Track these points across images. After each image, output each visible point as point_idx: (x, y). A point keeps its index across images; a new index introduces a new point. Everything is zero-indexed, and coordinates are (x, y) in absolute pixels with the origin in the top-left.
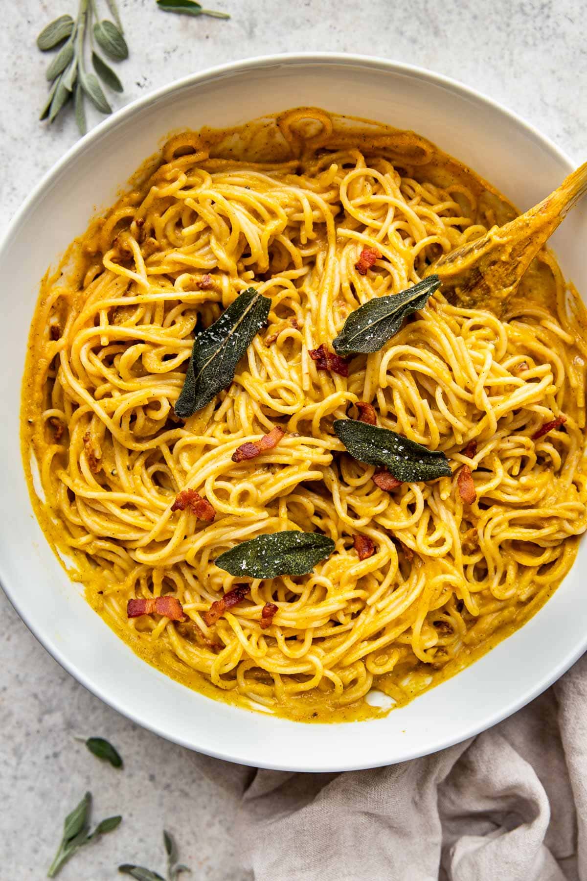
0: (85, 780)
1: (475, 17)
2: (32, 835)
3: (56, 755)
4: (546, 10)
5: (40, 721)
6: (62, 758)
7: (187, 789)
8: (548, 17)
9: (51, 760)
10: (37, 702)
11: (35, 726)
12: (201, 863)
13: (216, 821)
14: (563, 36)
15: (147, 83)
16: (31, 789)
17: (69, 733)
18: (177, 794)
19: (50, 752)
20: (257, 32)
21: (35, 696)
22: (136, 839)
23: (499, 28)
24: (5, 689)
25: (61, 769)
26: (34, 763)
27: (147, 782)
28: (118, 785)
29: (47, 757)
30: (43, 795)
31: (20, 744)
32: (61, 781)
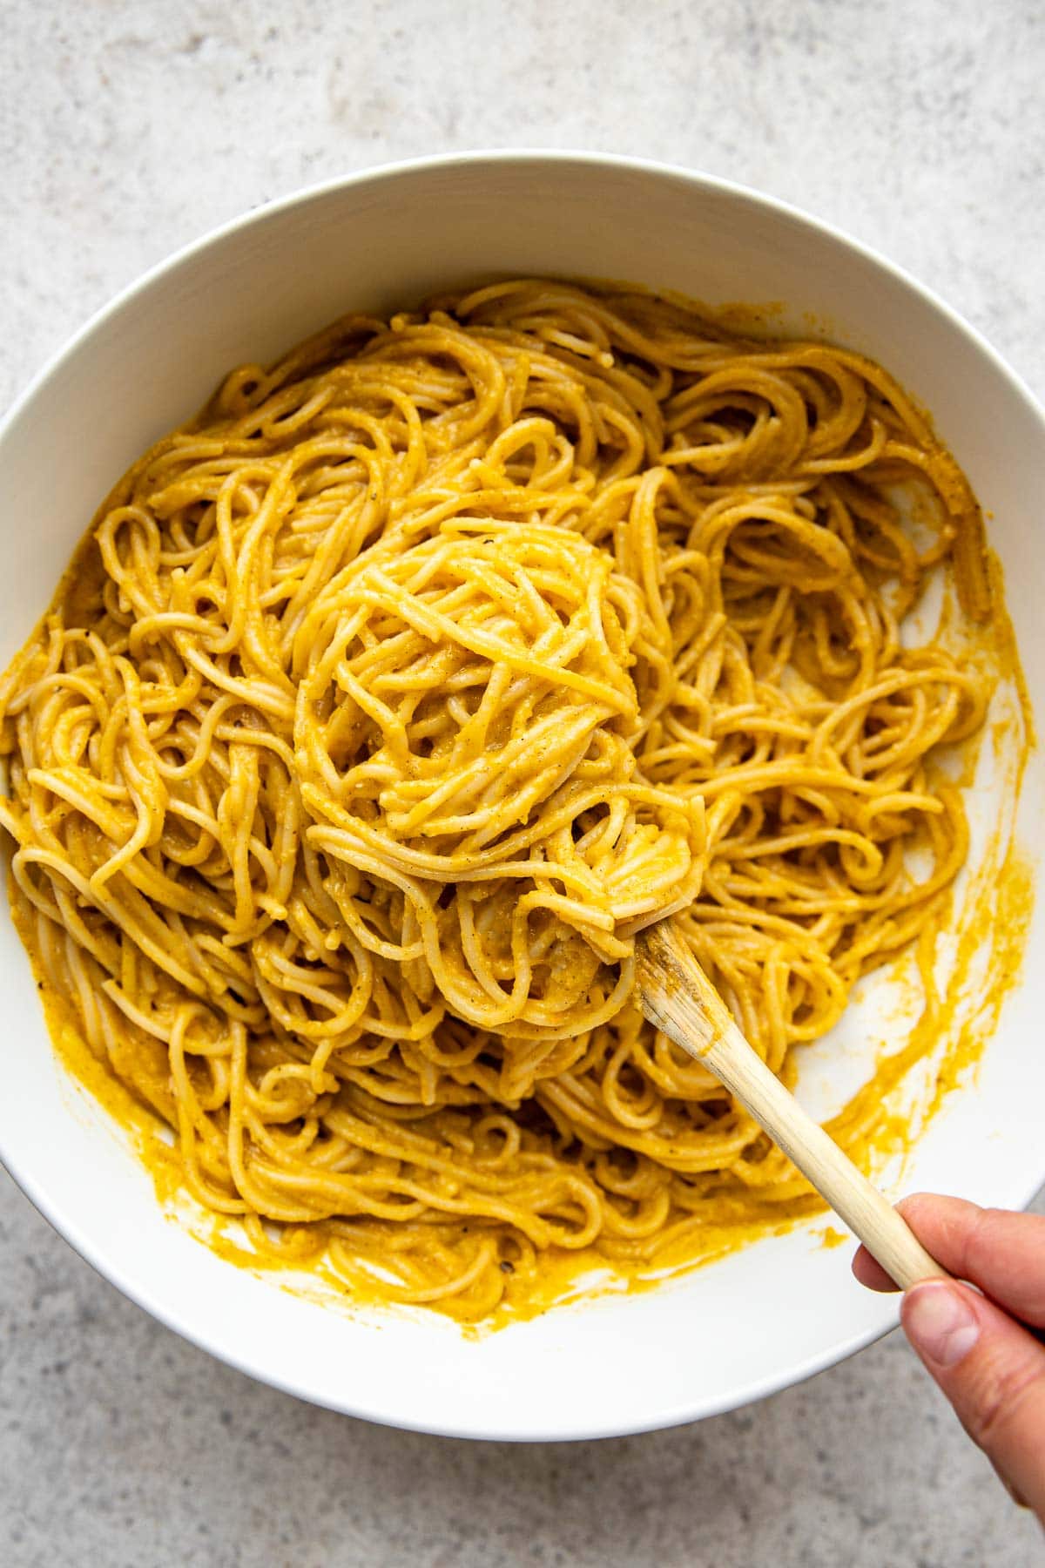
0: (108, 1417)
1: (837, 112)
2: (12, 1509)
3: (60, 1368)
4: (960, 105)
5: (36, 1305)
6: (71, 1374)
7: (286, 1441)
8: (963, 115)
9: (53, 1377)
10: (30, 1272)
11: (26, 1315)
13: (336, 1503)
14: (989, 148)
16: (14, 1426)
17: (84, 1331)
18: (268, 1449)
19: (50, 1362)
20: (462, 127)
21: (30, 1261)
22: (193, 1526)
23: (878, 132)
25: (69, 1393)
26: (23, 1381)
27: (217, 1426)
28: (164, 1430)
29: (45, 1371)
30: (36, 1438)
32: (68, 1414)
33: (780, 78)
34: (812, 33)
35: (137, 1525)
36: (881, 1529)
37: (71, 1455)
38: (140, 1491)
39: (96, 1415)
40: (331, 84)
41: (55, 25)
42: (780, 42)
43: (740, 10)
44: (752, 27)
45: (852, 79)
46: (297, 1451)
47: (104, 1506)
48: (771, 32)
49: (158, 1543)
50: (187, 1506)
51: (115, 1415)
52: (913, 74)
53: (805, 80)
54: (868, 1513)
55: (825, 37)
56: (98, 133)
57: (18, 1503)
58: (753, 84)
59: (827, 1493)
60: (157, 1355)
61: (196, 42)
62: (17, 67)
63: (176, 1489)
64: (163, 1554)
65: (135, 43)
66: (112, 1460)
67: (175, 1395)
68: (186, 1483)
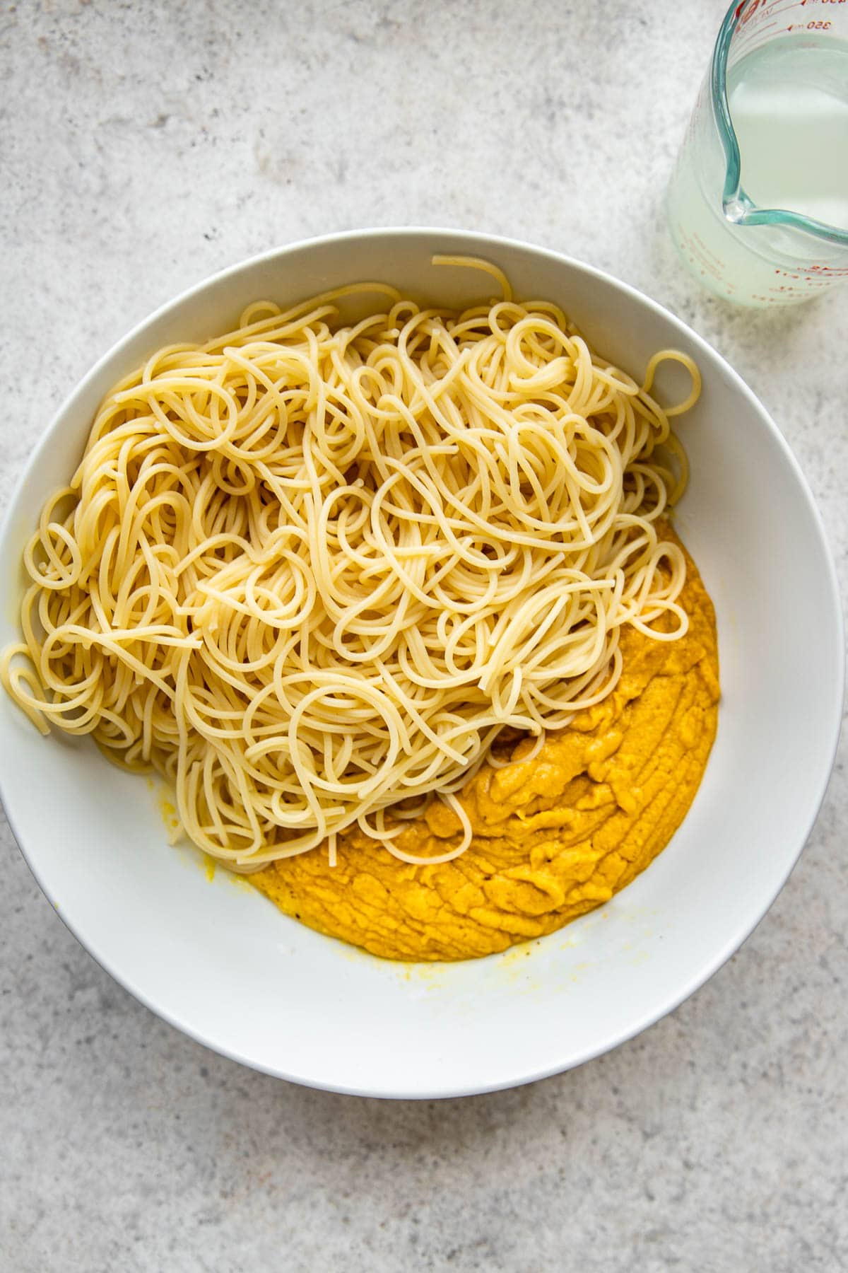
0: (123, 1073)
1: (609, 159)
2: (58, 1137)
3: (89, 1040)
5: (71, 997)
6: (96, 1044)
7: (246, 1088)
9: (84, 1046)
10: (68, 975)
12: (261, 1180)
13: (281, 1129)
15: (216, 235)
17: (105, 1014)
18: (234, 1093)
19: (82, 1036)
20: (348, 175)
21: (66, 967)
22: (183, 1147)
23: (638, 173)
24: (30, 957)
25: (95, 1057)
26: (63, 1050)
27: (198, 1078)
28: (161, 1081)
29: (79, 1043)
30: (73, 1089)
31: (47, 1026)
32: (95, 1072)
33: (569, 137)
34: (590, 105)
35: (145, 1146)
36: (657, 1139)
37: (98, 1100)
38: (146, 1123)
39: (114, 1072)
40: (257, 148)
41: (65, 110)
42: (569, 112)
43: (541, 90)
44: (549, 101)
45: (619, 136)
46: (253, 1094)
47: (121, 1134)
48: (562, 104)
49: (159, 1159)
50: (178, 1133)
51: (128, 1072)
52: (662, 131)
53: (586, 137)
54: (648, 1129)
55: (599, 107)
56: (96, 185)
57: (63, 1134)
58: (550, 141)
59: (620, 1116)
60: (155, 1030)
61: (163, 120)
62: (39, 140)
63: (171, 1122)
64: (162, 1167)
65: (120, 121)
66: (126, 1102)
67: (169, 1057)
68: (178, 1117)
